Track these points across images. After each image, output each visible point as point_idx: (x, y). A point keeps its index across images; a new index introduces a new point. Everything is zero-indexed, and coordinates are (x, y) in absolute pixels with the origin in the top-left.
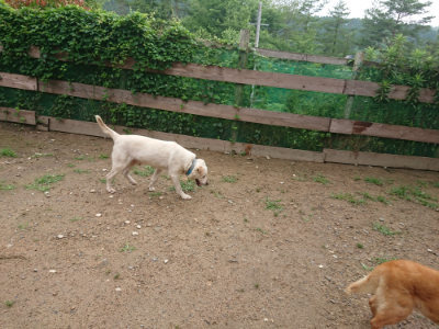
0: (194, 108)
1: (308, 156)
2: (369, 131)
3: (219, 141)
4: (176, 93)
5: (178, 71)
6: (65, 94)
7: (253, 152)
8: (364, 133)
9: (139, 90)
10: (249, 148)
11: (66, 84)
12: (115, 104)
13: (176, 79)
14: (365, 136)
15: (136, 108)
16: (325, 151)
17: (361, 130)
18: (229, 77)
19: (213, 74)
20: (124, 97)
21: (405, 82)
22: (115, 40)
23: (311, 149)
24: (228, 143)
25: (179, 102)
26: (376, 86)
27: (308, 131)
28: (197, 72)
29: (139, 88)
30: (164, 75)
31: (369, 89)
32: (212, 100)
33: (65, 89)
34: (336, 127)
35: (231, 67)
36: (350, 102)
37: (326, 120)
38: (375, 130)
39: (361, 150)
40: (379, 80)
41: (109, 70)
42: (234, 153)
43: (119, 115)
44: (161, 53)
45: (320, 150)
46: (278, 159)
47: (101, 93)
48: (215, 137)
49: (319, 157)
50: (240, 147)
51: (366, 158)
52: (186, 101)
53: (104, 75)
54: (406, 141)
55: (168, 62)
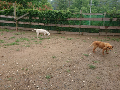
0: (72, 26)
1: (96, 34)
2: (109, 28)
3: (77, 32)
4: (68, 24)
5: (68, 20)
6: (49, 26)
7: (84, 34)
8: (108, 28)
9: (61, 24)
10: (83, 33)
11: (49, 24)
12: (57, 27)
13: (68, 21)
14: (108, 29)
15: (61, 27)
16: (99, 33)
17: (107, 28)
18: (78, 19)
19: (75, 19)
20: (59, 25)
21: (116, 17)
22: (57, 15)
23: (96, 33)
24: (78, 33)
25: (69, 25)
26: (109, 18)
27: (95, 29)
28: (72, 19)
29: (61, 23)
30: (66, 21)
31: (108, 19)
32: (75, 24)
33: (49, 25)
34: (101, 28)
35: (79, 17)
36: (104, 22)
37: (99, 26)
38: (110, 28)
39: (108, 32)
40: (110, 17)
41: (56, 21)
42: (80, 34)
43: (58, 29)
44: (65, 17)
45: (98, 33)
46: (89, 35)
47: (55, 25)
48: (76, 32)
49: (98, 34)
50: (81, 33)
51: (109, 34)
52: (70, 25)
53: (55, 22)
54: (118, 30)
55: (67, 18)
